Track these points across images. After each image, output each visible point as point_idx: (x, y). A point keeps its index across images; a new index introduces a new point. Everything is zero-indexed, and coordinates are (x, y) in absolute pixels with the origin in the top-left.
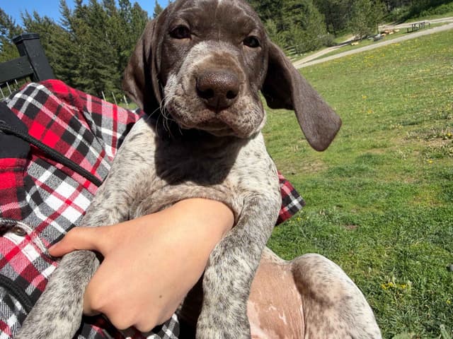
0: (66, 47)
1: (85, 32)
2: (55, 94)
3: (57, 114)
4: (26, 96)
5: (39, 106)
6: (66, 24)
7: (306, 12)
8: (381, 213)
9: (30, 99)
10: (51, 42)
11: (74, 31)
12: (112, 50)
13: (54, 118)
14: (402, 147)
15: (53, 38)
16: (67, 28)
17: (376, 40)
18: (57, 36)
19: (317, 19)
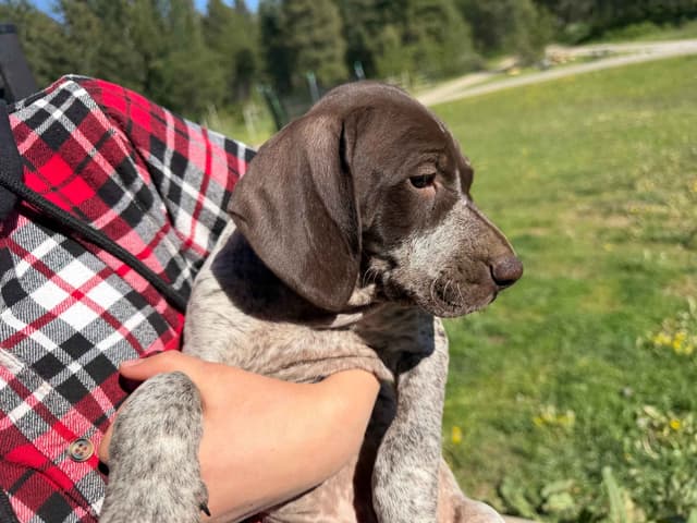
0: (57, 48)
1: (88, 26)
2: (102, 108)
3: (98, 146)
4: (53, 107)
5: (70, 127)
6: (56, 10)
7: (445, 18)
8: (540, 319)
9: (57, 114)
10: (29, 39)
11: (71, 22)
12: (135, 58)
13: (91, 154)
14: (573, 226)
15: (34, 33)
16: (59, 18)
17: (544, 68)
18: (41, 30)
19: (460, 30)
